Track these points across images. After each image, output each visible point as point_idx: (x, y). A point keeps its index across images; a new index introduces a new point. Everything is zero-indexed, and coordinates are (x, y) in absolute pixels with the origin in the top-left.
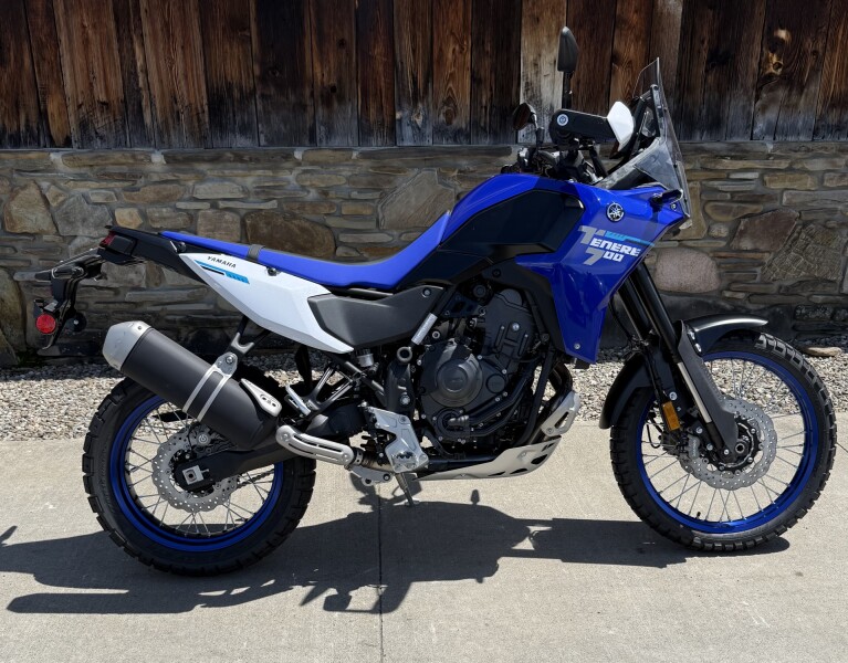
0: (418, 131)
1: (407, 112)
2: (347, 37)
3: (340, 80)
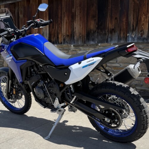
0: (133, 39)
1: (130, 34)
2: (117, 17)
3: (115, 27)
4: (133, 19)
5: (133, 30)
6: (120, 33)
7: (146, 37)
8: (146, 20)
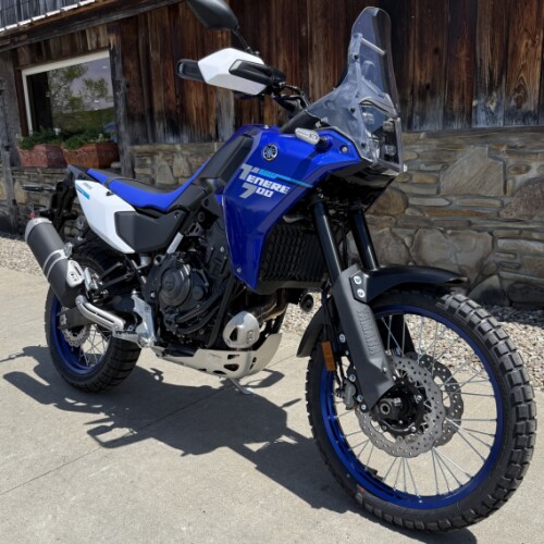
0: (492, 116)
1: (482, 100)
2: (440, 46)
3: (433, 80)
4: (492, 50)
5: (491, 88)
6: (451, 99)
7: (532, 109)
8: (532, 51)
